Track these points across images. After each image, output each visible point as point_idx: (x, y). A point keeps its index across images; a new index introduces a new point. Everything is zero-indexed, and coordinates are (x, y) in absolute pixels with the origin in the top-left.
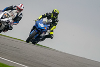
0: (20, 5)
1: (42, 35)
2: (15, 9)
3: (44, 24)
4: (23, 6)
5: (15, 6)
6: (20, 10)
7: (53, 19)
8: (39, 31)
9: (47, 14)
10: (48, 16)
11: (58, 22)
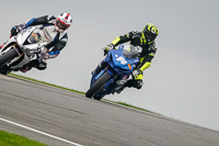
0: (65, 15)
1: (122, 82)
2: (52, 24)
3: (127, 58)
4: (70, 18)
5: (53, 18)
6: (65, 27)
7: (145, 47)
8: (115, 73)
9: (131, 34)
10: (133, 39)
11: (154, 52)
